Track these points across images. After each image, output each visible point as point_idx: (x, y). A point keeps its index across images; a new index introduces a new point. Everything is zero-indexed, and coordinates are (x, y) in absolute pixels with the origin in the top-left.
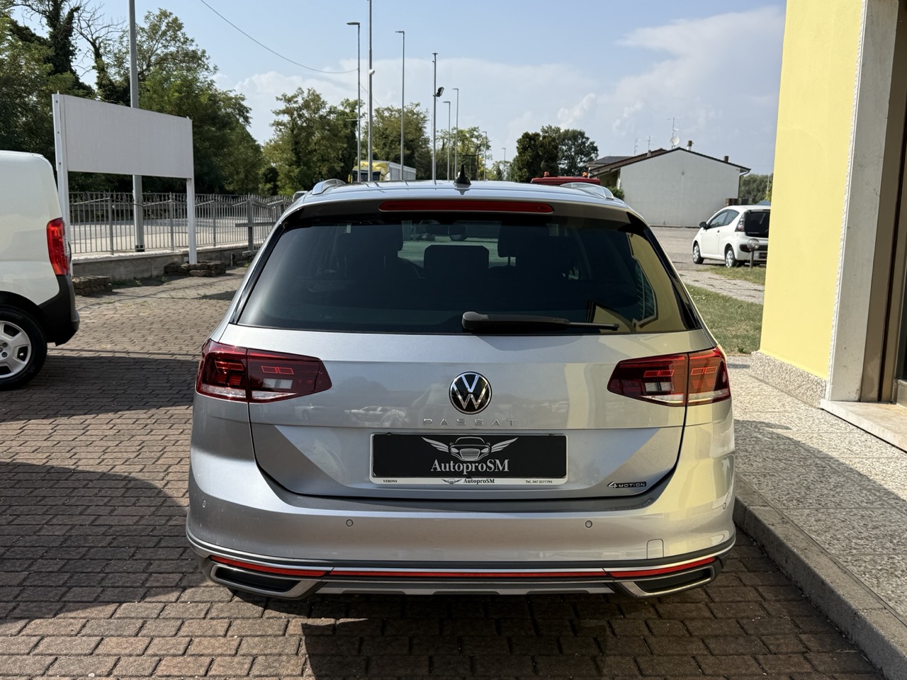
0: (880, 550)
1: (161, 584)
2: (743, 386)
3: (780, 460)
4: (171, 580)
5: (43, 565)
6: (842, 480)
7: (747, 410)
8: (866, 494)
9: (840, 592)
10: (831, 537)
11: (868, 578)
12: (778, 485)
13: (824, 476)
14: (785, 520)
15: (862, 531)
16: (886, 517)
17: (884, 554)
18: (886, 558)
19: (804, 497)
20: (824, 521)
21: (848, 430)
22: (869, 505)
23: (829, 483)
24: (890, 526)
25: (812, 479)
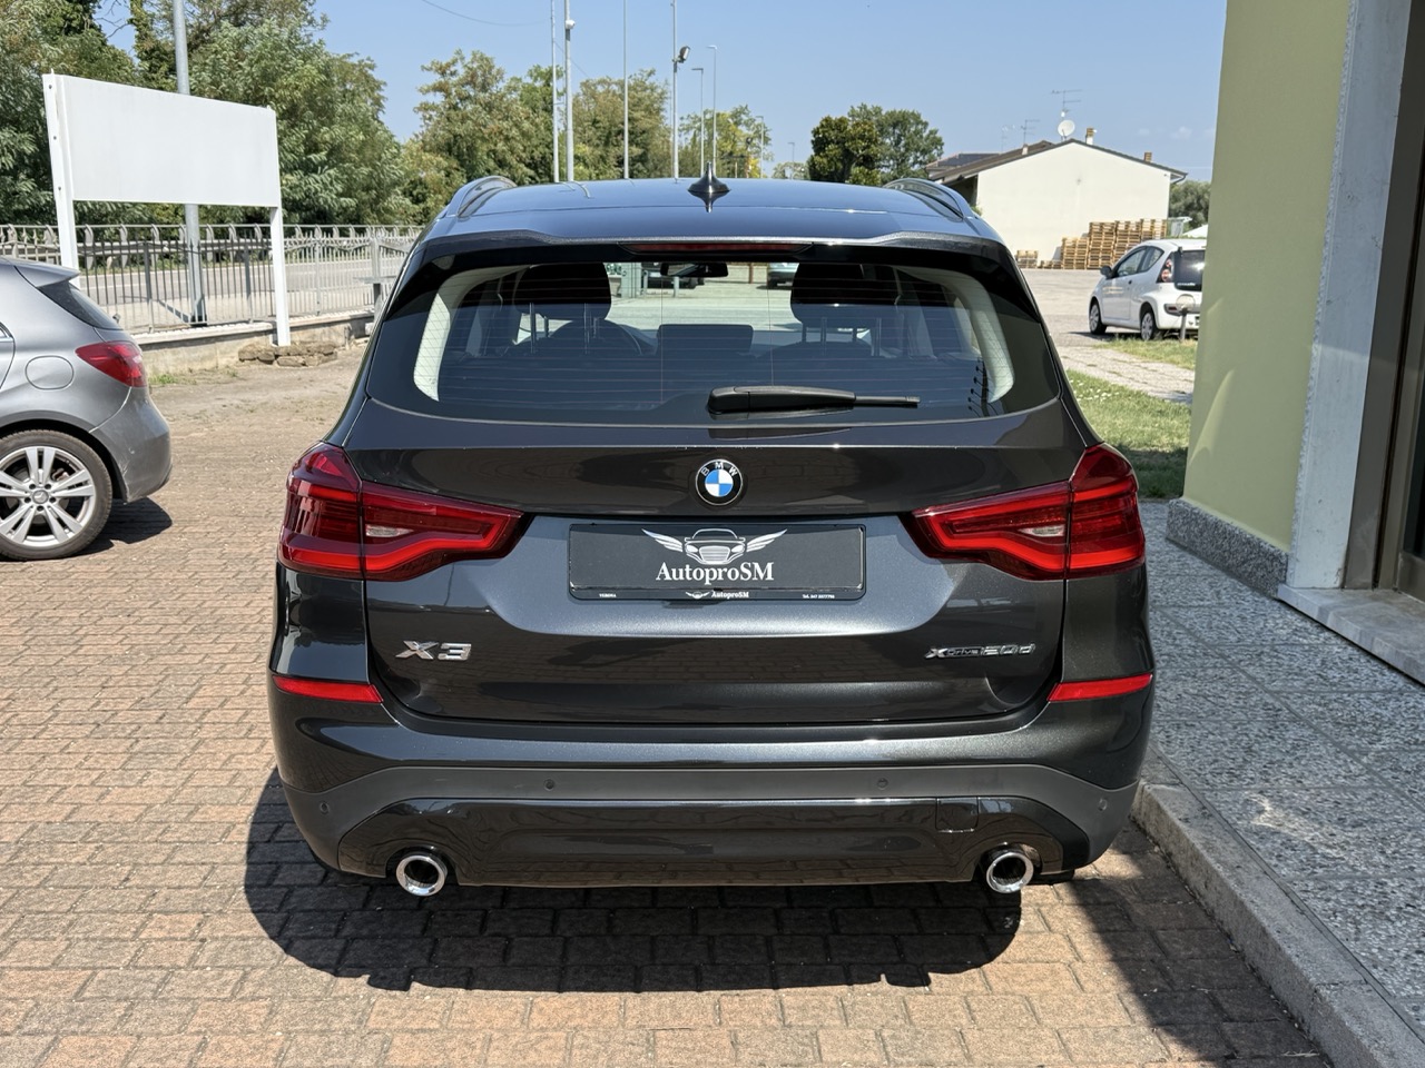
0: (1363, 868)
6: (1307, 733)
8: (1345, 761)
9: (1292, 951)
11: (1340, 922)
13: (1277, 727)
16: (1377, 804)
18: (1372, 885)
19: (1241, 768)
21: (1322, 641)
25: (1256, 731)
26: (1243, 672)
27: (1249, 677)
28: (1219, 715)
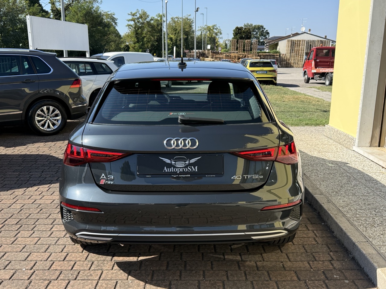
0: (369, 215)
2: (321, 140)
3: (331, 174)
5: (10, 221)
6: (358, 183)
7: (320, 151)
8: (367, 189)
9: (349, 234)
10: (349, 209)
11: (362, 228)
13: (350, 181)
14: (329, 201)
15: (363, 206)
16: (375, 200)
17: (371, 217)
18: (371, 219)
20: (346, 202)
21: (364, 160)
22: (367, 194)
23: (351, 184)
24: (375, 204)
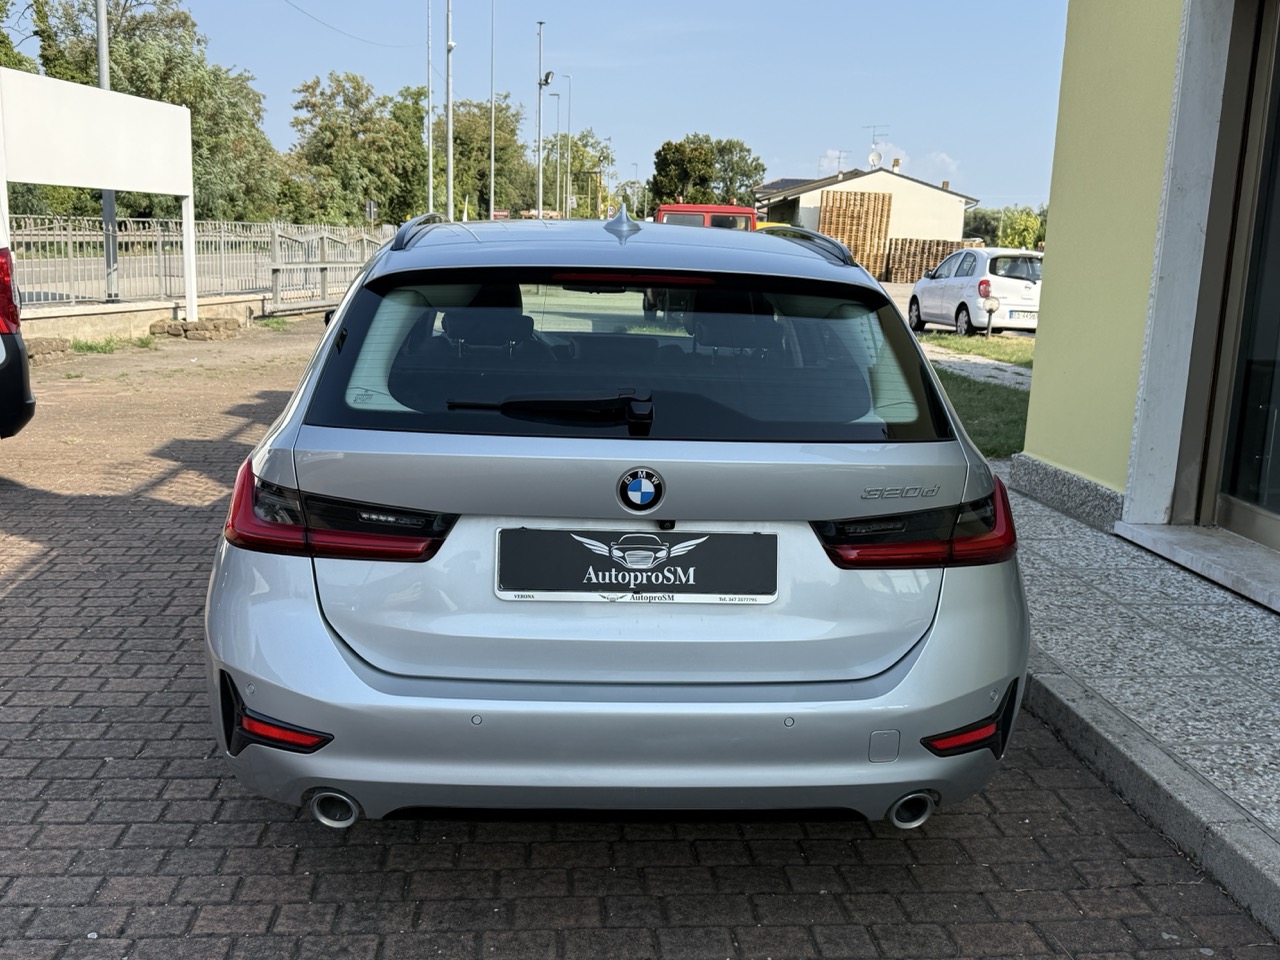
0: (1229, 736)
1: (187, 795)
4: (202, 789)
6: (1160, 635)
8: (1196, 656)
10: (1158, 718)
11: (1218, 776)
12: (1072, 643)
13: (1134, 631)
14: (1089, 694)
15: (1199, 709)
16: (1230, 689)
17: (1235, 742)
19: (1110, 661)
20: (1144, 695)
22: (1202, 671)
23: (1143, 640)
24: (1237, 701)
25: (1118, 634)
26: (1097, 589)
27: (1103, 592)
28: (1083, 622)
